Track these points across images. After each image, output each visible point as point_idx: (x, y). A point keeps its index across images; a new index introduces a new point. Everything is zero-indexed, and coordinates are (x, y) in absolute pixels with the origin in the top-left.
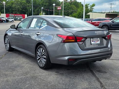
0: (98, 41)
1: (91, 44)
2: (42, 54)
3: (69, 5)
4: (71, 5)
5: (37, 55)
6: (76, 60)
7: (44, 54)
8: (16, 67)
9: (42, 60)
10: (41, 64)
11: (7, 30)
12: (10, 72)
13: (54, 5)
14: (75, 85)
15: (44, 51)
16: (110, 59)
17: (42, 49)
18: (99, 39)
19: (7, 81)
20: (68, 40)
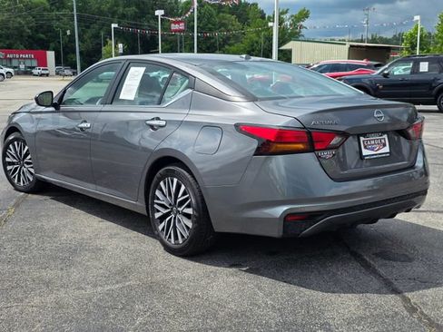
0: (384, 145)
1: (362, 157)
2: (176, 198)
3: (214, 13)
4: (219, 13)
5: (156, 201)
6: (311, 217)
7: (187, 199)
8: (75, 250)
9: (174, 222)
10: (170, 237)
11: (15, 113)
12: (60, 273)
13: (159, 13)
14: (314, 309)
15: (183, 188)
16: (421, 209)
17: (175, 180)
18: (385, 136)
19: (59, 305)
20: (279, 146)
